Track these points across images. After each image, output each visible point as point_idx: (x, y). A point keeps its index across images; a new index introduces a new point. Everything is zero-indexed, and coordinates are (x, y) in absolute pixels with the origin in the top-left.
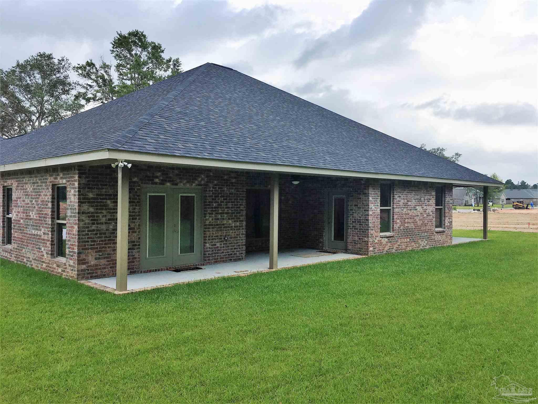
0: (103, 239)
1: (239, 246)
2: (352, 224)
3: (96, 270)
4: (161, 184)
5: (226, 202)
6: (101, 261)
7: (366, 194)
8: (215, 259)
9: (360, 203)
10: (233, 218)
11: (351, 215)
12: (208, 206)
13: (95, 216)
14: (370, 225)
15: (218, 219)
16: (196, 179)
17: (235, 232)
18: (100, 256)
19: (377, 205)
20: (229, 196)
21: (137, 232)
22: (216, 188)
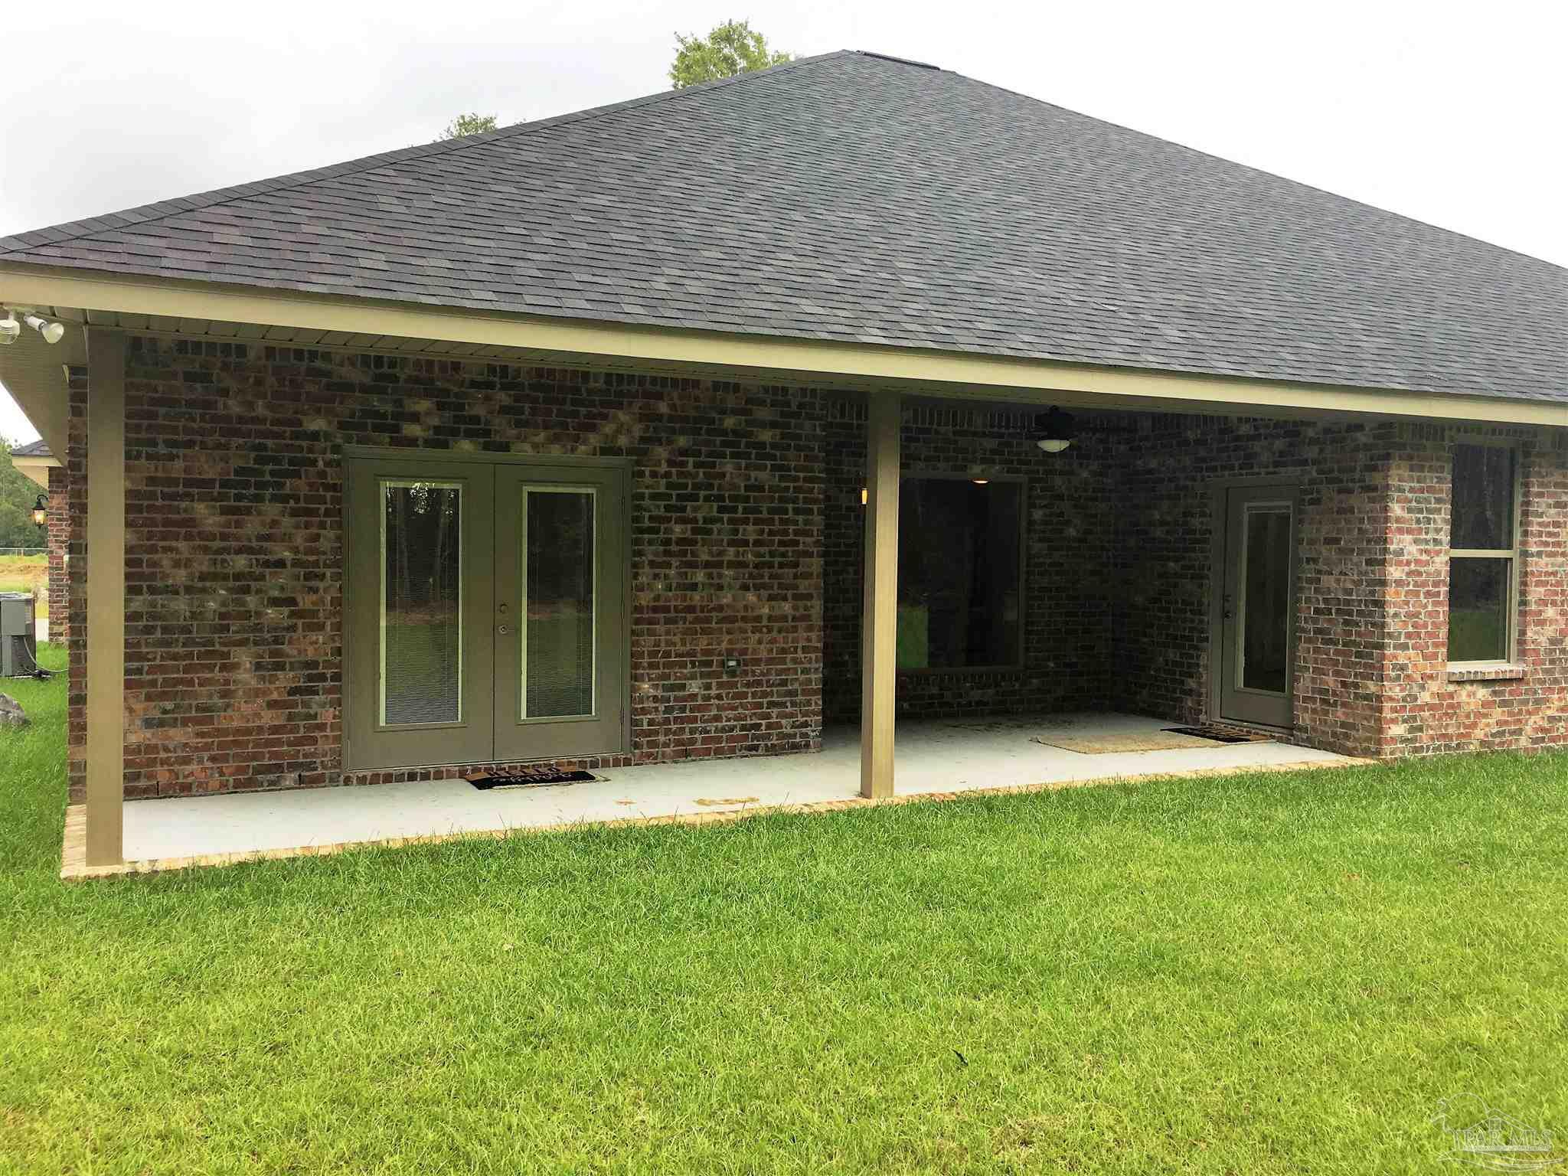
0: (180, 650)
1: (792, 693)
2: (1315, 621)
3: (148, 766)
4: (429, 443)
5: (731, 521)
6: (172, 732)
7: (1375, 489)
8: (678, 743)
9: (1349, 530)
10: (764, 586)
11: (1310, 581)
12: (646, 536)
13: (142, 561)
14: (1393, 626)
15: (694, 587)
16: (593, 428)
17: (773, 641)
18: (165, 712)
19: (1435, 540)
20: (747, 499)
21: (328, 628)
22: (683, 464)
